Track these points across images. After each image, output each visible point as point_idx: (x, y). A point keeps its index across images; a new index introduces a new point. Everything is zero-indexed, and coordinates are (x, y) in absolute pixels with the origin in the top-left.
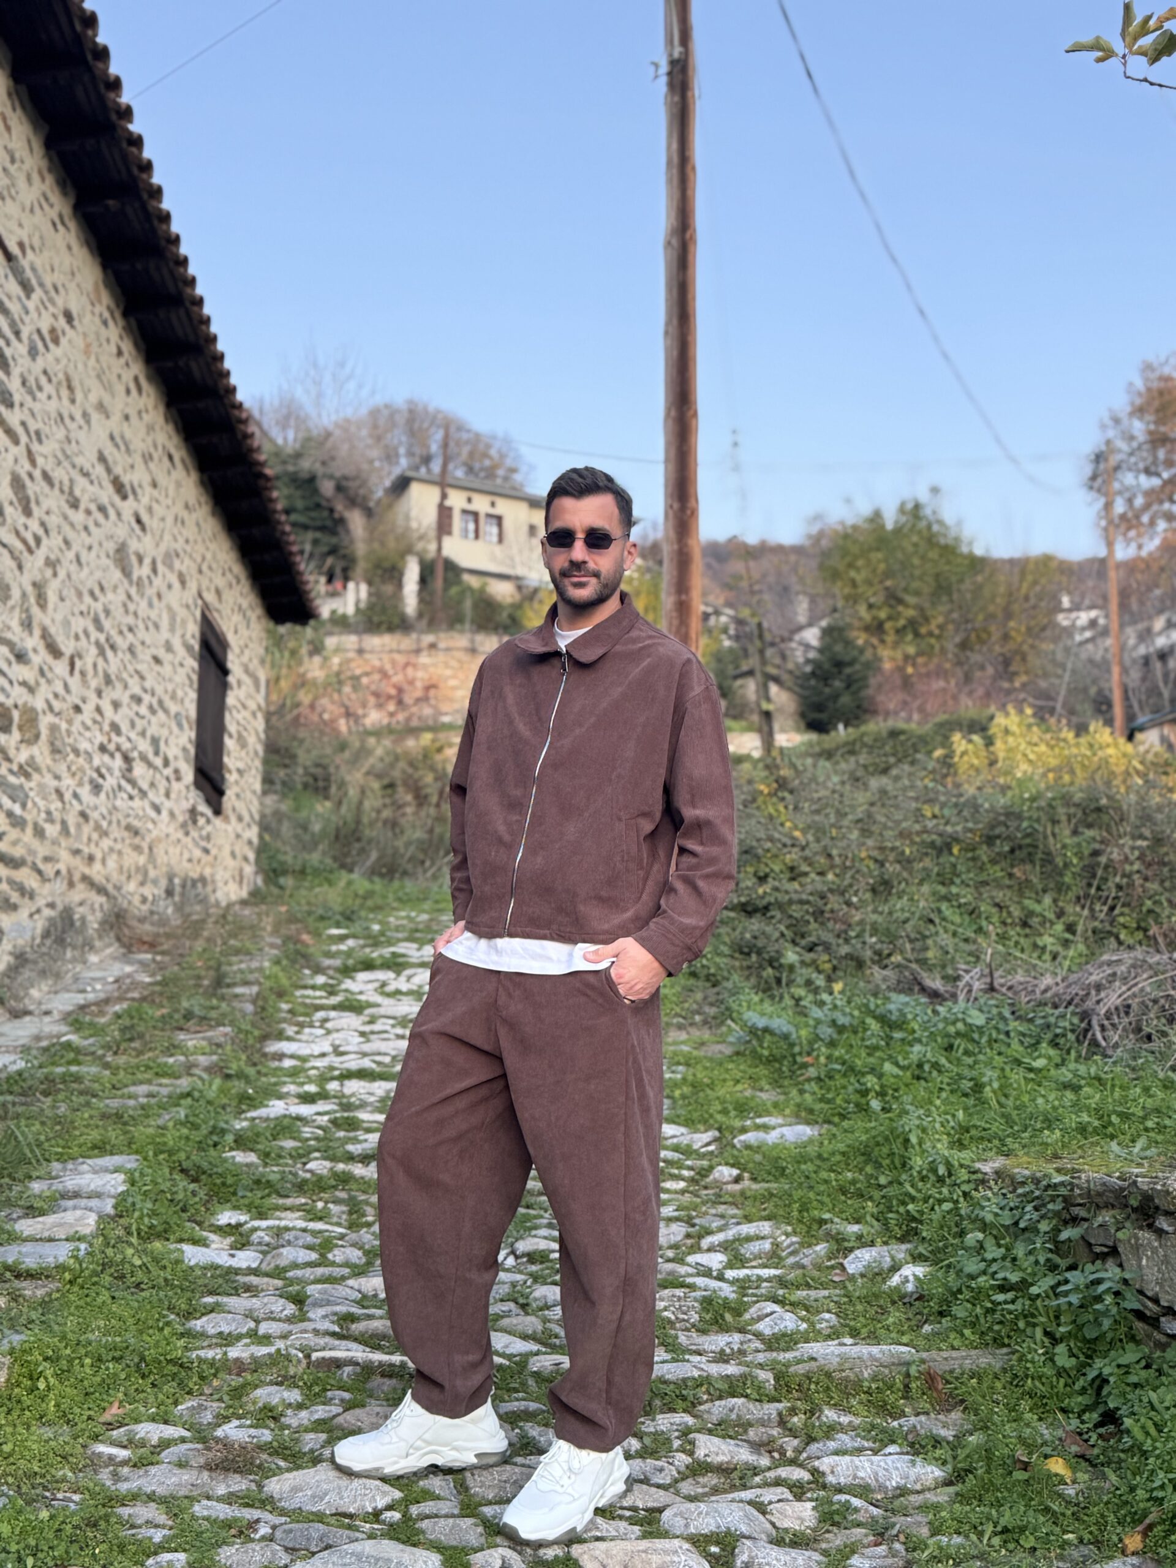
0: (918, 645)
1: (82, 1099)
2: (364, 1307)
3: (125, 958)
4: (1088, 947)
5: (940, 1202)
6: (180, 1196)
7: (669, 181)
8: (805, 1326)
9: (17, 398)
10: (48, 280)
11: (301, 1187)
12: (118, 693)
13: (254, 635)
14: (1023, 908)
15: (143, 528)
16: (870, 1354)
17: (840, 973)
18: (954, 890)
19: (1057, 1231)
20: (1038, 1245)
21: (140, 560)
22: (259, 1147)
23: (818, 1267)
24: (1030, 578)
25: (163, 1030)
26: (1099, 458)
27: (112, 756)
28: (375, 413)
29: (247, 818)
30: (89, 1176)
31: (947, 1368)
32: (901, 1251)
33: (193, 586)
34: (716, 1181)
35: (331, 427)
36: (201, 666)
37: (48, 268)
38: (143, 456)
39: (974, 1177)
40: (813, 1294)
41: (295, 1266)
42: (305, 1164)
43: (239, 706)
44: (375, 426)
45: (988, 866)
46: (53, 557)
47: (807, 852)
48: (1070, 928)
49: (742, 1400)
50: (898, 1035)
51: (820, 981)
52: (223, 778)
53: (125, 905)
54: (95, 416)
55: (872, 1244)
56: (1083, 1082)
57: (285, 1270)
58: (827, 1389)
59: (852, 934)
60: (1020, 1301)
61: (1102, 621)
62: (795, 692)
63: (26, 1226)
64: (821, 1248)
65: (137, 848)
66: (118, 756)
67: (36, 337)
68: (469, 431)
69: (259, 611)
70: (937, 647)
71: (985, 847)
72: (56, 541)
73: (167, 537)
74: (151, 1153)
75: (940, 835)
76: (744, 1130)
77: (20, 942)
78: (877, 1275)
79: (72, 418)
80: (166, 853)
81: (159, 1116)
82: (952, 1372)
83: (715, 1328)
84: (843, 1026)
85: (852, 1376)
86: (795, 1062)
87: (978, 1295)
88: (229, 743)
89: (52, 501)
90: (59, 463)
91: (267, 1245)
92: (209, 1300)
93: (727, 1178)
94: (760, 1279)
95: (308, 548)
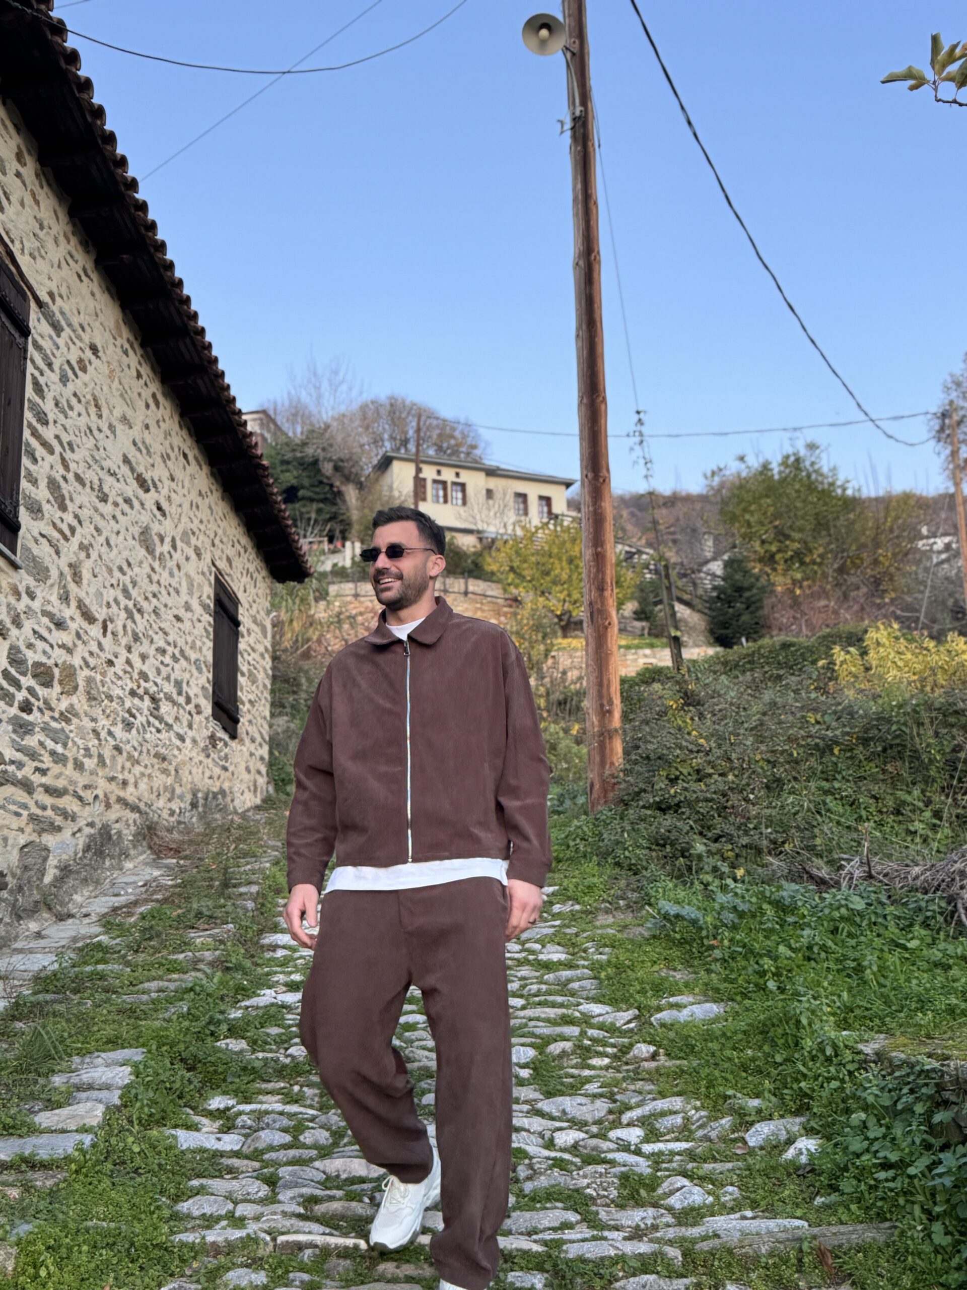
0: (804, 572)
1: (104, 996)
2: (327, 1188)
3: (155, 864)
4: (953, 830)
5: (829, 1080)
6: (177, 1085)
7: (576, 215)
8: (711, 1199)
9: (51, 417)
10: (75, 321)
11: (281, 1072)
12: (145, 647)
13: (260, 592)
14: (896, 799)
15: (164, 514)
16: (767, 1228)
17: (742, 860)
18: (837, 785)
19: (929, 1114)
20: (914, 1128)
21: (162, 539)
22: (249, 1034)
23: (723, 1139)
24: (893, 514)
25: (177, 929)
26: (944, 415)
27: (141, 698)
28: (364, 408)
29: (259, 739)
30: (101, 1069)
31: (836, 1243)
32: (795, 1124)
33: (207, 557)
34: (635, 1057)
35: (329, 421)
36: (215, 620)
37: (76, 312)
38: (162, 456)
39: (857, 1058)
40: (719, 1166)
41: (271, 1148)
42: (286, 1049)
43: (249, 649)
44: (364, 418)
45: (865, 763)
46: (86, 542)
47: (710, 758)
48: (937, 815)
49: (654, 1276)
50: (791, 919)
51: (725, 868)
52: (237, 708)
53: (156, 818)
54: (119, 427)
55: (770, 1118)
56: (951, 961)
57: (263, 1152)
58: (730, 1265)
59: (751, 826)
60: (899, 1178)
61: (954, 546)
62: (705, 614)
63: (45, 1119)
64: (726, 1121)
65: (165, 771)
66: (146, 698)
67: (66, 367)
68: (437, 418)
69: (264, 573)
70: (820, 572)
71: (861, 748)
72: (88, 529)
73: (184, 519)
74: (154, 1047)
75: (823, 739)
76: (659, 1009)
77: (65, 857)
78: (776, 1147)
79: (100, 430)
80: (190, 773)
81: (167, 1010)
82: (840, 1246)
83: (632, 1202)
84: (743, 911)
85: (751, 1252)
86: (703, 945)
87: (862, 1174)
88: (242, 680)
89: (85, 497)
90: (90, 467)
91: (249, 1128)
92: (195, 1183)
93: (645, 1055)
94: (673, 1153)
95: (313, 516)
